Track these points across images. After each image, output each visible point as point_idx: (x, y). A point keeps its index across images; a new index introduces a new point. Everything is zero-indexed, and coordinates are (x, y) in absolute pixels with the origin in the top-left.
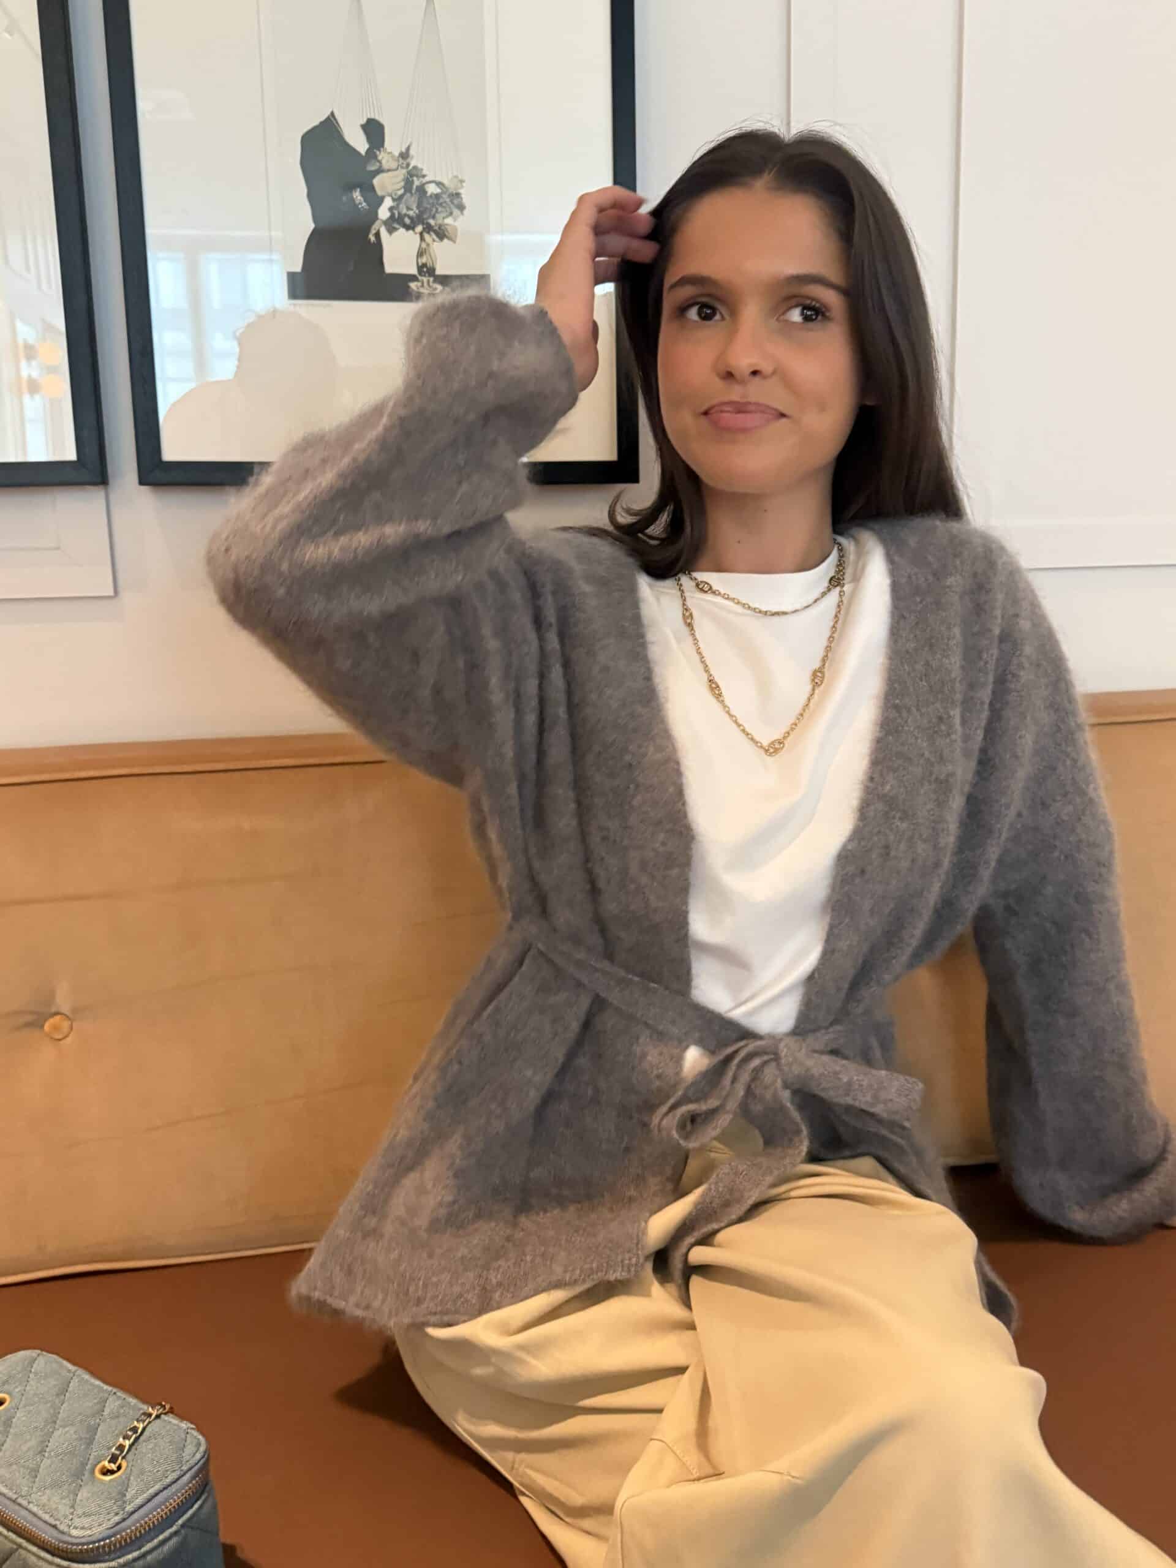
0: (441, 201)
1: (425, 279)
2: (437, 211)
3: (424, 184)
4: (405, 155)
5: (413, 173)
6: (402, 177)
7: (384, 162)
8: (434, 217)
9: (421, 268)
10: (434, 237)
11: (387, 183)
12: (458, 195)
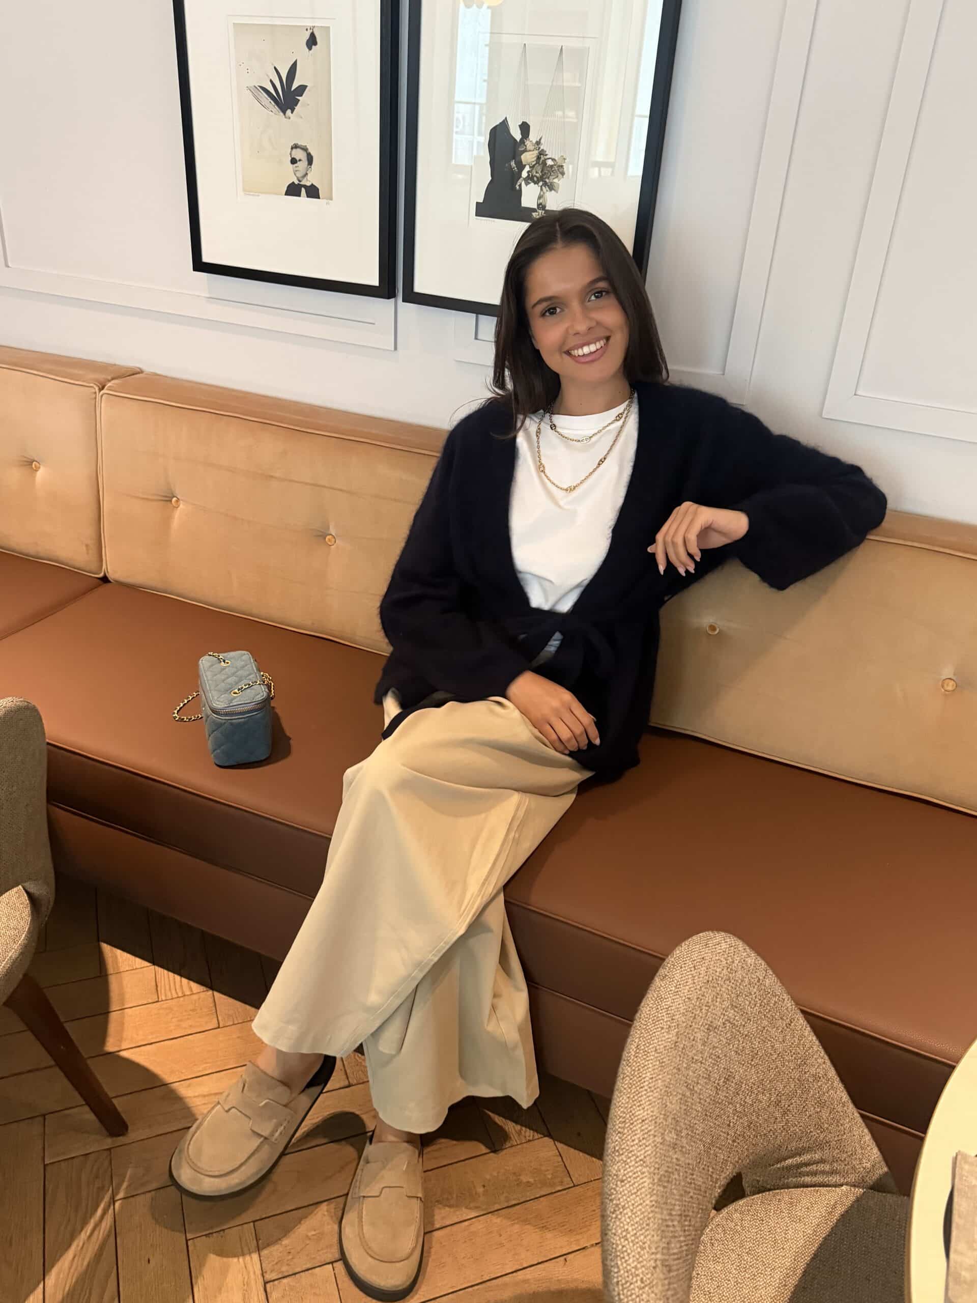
0: (553, 169)
1: (540, 211)
2: (550, 175)
3: (546, 159)
4: (538, 143)
5: (542, 153)
6: (536, 155)
7: (528, 146)
8: (548, 178)
9: (538, 205)
10: (547, 188)
11: (528, 157)
12: (562, 166)
